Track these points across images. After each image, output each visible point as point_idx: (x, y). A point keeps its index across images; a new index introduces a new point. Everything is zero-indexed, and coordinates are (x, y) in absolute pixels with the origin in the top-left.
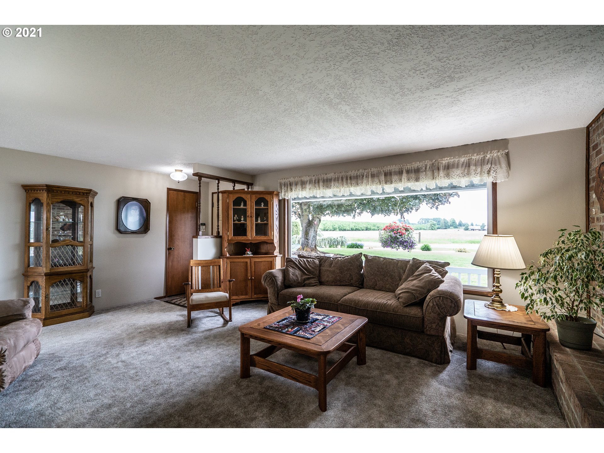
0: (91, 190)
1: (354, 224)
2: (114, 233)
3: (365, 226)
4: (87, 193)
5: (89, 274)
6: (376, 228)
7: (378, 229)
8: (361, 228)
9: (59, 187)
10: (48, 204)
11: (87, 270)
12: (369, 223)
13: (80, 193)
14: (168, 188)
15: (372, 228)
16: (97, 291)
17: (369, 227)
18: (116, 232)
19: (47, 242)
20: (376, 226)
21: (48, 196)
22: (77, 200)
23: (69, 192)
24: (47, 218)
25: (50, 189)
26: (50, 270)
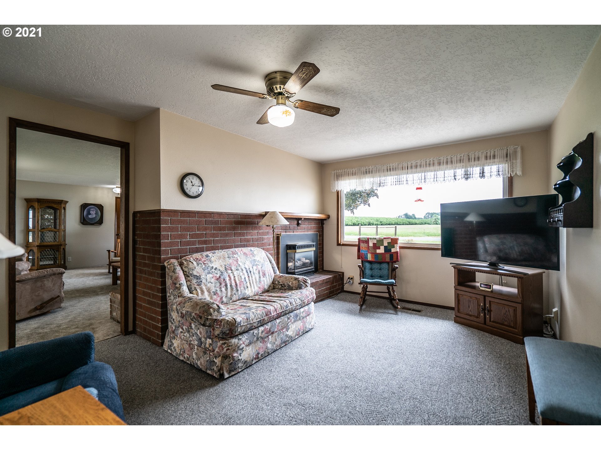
0: (62, 201)
1: (356, 219)
2: (79, 225)
3: (367, 221)
4: (60, 202)
5: (62, 247)
6: (379, 223)
7: (380, 224)
8: (363, 223)
9: (44, 199)
10: (38, 209)
11: (61, 245)
12: (372, 218)
13: (56, 202)
14: (116, 197)
15: (375, 223)
16: (69, 258)
17: (371, 222)
18: (80, 223)
19: (38, 229)
20: (379, 221)
21: (38, 205)
22: (55, 206)
23: (50, 202)
24: (38, 216)
25: (39, 201)
26: (40, 244)
